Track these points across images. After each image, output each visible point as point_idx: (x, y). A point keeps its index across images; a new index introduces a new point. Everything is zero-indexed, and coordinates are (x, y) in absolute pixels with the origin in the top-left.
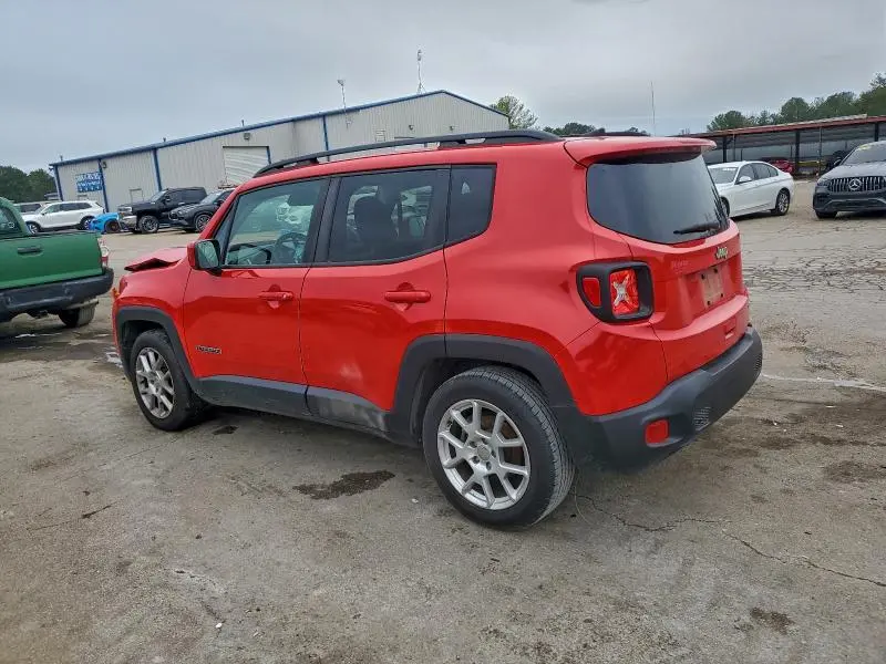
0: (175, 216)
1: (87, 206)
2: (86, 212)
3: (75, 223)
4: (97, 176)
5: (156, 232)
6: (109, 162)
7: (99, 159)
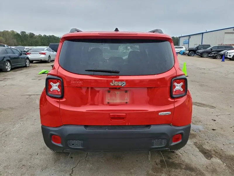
0: (197, 52)
1: (182, 48)
2: (182, 49)
3: (178, 52)
4: (188, 40)
5: (193, 56)
6: (191, 37)
7: (189, 36)
